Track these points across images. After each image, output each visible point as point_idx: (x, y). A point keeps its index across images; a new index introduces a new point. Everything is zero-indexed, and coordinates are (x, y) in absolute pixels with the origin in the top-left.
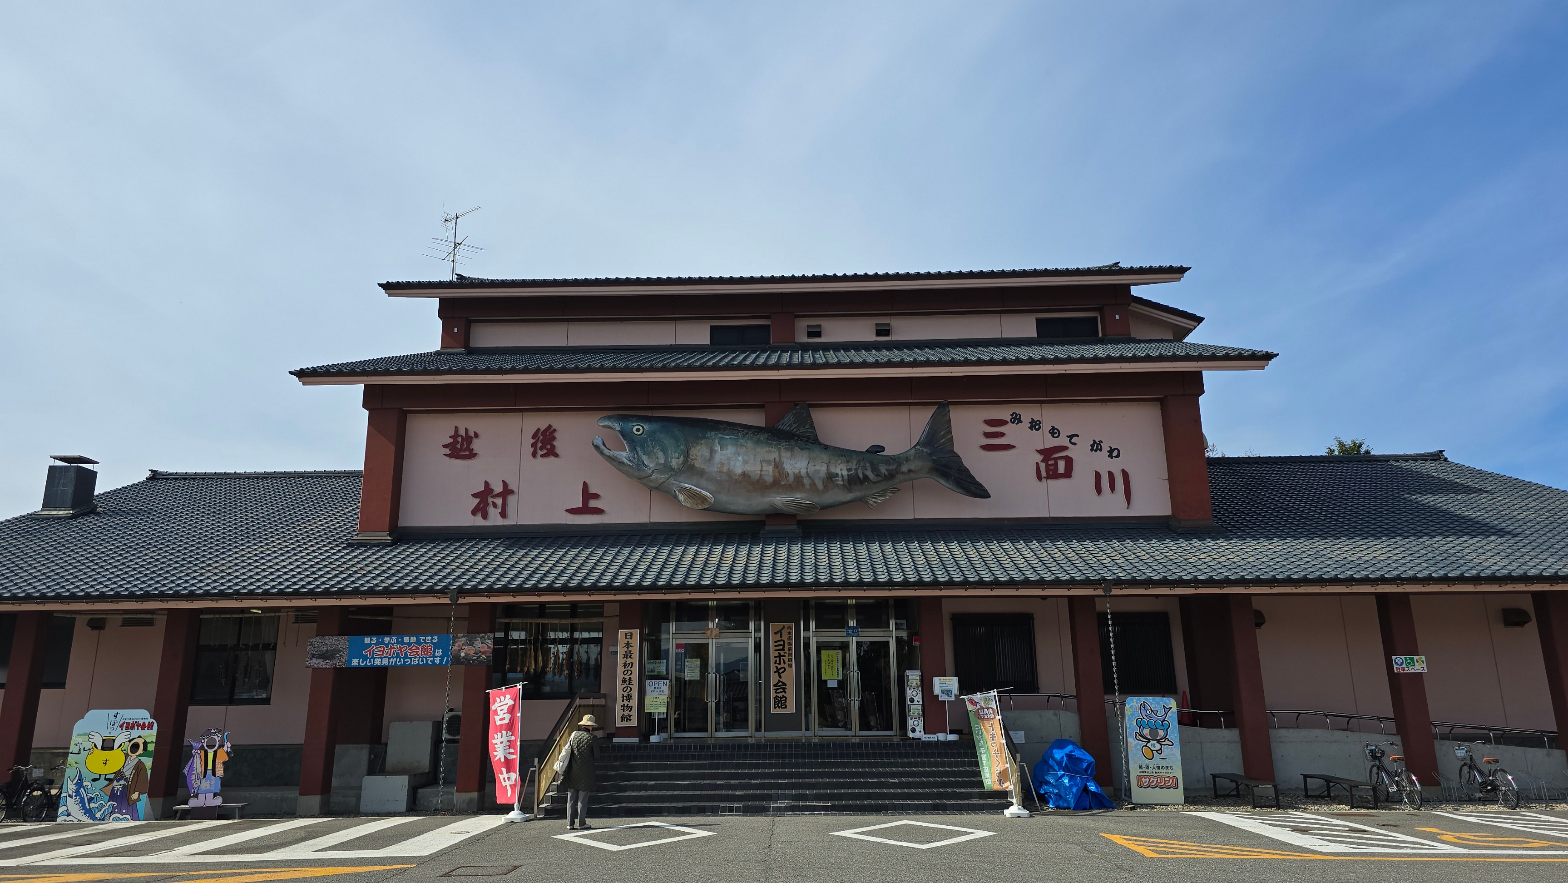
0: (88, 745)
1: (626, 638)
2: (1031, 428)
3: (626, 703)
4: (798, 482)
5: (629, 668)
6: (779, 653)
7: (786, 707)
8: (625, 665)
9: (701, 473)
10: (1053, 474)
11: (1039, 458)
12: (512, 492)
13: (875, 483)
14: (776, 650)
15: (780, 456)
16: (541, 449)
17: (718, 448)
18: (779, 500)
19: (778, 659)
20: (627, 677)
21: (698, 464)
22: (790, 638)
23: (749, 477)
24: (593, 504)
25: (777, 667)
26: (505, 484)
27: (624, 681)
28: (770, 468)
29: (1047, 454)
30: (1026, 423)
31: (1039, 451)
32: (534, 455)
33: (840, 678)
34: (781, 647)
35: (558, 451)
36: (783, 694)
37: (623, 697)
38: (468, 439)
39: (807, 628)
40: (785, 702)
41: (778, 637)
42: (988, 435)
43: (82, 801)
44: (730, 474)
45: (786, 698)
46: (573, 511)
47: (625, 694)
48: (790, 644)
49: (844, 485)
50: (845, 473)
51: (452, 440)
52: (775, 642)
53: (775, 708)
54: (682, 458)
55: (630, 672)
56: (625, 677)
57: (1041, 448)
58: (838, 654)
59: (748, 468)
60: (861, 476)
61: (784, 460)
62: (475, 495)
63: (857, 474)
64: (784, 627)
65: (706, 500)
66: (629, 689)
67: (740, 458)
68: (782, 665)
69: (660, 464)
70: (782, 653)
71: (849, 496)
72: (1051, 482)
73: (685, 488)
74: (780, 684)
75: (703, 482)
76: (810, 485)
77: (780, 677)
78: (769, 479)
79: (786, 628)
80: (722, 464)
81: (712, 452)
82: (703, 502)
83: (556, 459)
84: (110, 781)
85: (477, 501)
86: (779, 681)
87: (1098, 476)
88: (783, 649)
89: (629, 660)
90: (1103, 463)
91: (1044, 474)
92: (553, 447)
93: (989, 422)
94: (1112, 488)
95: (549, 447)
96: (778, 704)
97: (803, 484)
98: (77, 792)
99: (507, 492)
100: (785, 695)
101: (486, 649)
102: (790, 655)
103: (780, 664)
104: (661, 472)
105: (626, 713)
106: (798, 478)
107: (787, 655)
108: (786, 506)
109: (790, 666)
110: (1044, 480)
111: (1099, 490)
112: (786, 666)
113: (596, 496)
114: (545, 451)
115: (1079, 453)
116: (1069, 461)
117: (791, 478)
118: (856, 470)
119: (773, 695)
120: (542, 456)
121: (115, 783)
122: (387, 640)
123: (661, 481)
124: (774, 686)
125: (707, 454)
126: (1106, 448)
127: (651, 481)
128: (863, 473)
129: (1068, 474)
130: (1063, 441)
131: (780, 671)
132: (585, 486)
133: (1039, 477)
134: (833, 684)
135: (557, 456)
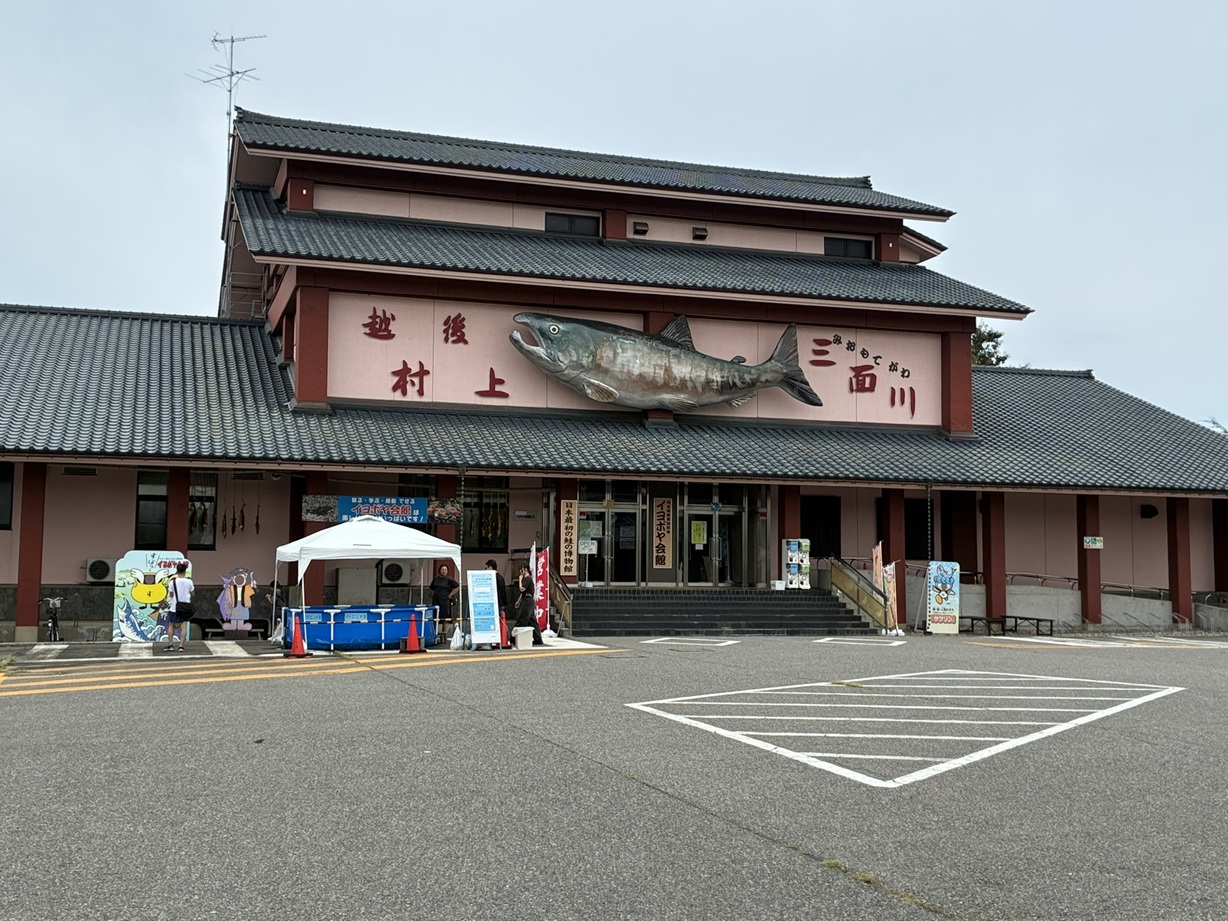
0: (132, 580)
1: (567, 507)
2: (847, 349)
3: (568, 557)
4: (682, 386)
5: (570, 530)
6: (660, 522)
7: (664, 564)
8: (567, 528)
9: (606, 371)
10: (861, 388)
11: (852, 374)
12: (428, 373)
13: (740, 388)
14: (658, 519)
15: (669, 362)
16: (453, 335)
17: (620, 351)
18: (667, 397)
19: (659, 526)
20: (569, 538)
21: (604, 364)
22: (669, 511)
23: (645, 378)
24: (498, 388)
25: (658, 532)
26: (421, 364)
27: (566, 540)
28: (662, 372)
29: (858, 371)
30: (844, 345)
31: (852, 368)
32: (446, 340)
33: (705, 542)
34: (662, 517)
35: (468, 338)
36: (663, 553)
37: (566, 553)
38: (386, 321)
39: (682, 503)
40: (664, 560)
41: (659, 509)
42: (816, 352)
43: (133, 625)
44: (629, 373)
45: (665, 557)
46: (481, 394)
47: (568, 550)
48: (669, 515)
49: (718, 390)
50: (719, 379)
51: (370, 321)
52: (657, 513)
53: (657, 564)
54: (591, 358)
55: (570, 534)
56: (567, 537)
57: (854, 366)
58: (704, 525)
59: (644, 370)
60: (731, 382)
61: (673, 365)
62: (395, 373)
63: (728, 379)
64: (664, 501)
65: (611, 395)
66: (570, 546)
67: (638, 361)
68: (663, 531)
69: (573, 361)
70: (662, 521)
71: (721, 398)
72: (859, 394)
73: (593, 384)
74: (661, 545)
75: (607, 379)
76: (692, 387)
77: (661, 540)
78: (661, 381)
79: (666, 502)
80: (623, 365)
81: (615, 354)
82: (608, 397)
83: (466, 346)
84: (157, 609)
85: (396, 379)
86: (660, 543)
87: (893, 390)
88: (663, 519)
89: (570, 524)
90: (897, 381)
91: (855, 388)
92: (463, 334)
93: (817, 342)
94: (903, 402)
95: (459, 333)
96: (659, 562)
97: (687, 387)
98: (128, 618)
99: (423, 373)
100: (664, 555)
101: (456, 511)
102: (669, 523)
103: (661, 530)
104: (573, 368)
105: (568, 565)
106: (683, 381)
107: (666, 523)
108: (672, 404)
109: (668, 532)
110: (854, 393)
111: (893, 403)
112: (665, 532)
113: (501, 382)
114: (455, 338)
115: (881, 371)
116: (873, 378)
117: (678, 382)
118: (728, 377)
119: (655, 554)
120: (453, 342)
121: (161, 611)
122: (371, 500)
123: (573, 376)
124: (656, 547)
125: (611, 355)
126: (900, 369)
127: (564, 375)
128: (732, 380)
129: (872, 389)
130: (870, 361)
131: (661, 536)
132: (492, 373)
133: (852, 390)
134: (699, 547)
135: (466, 342)
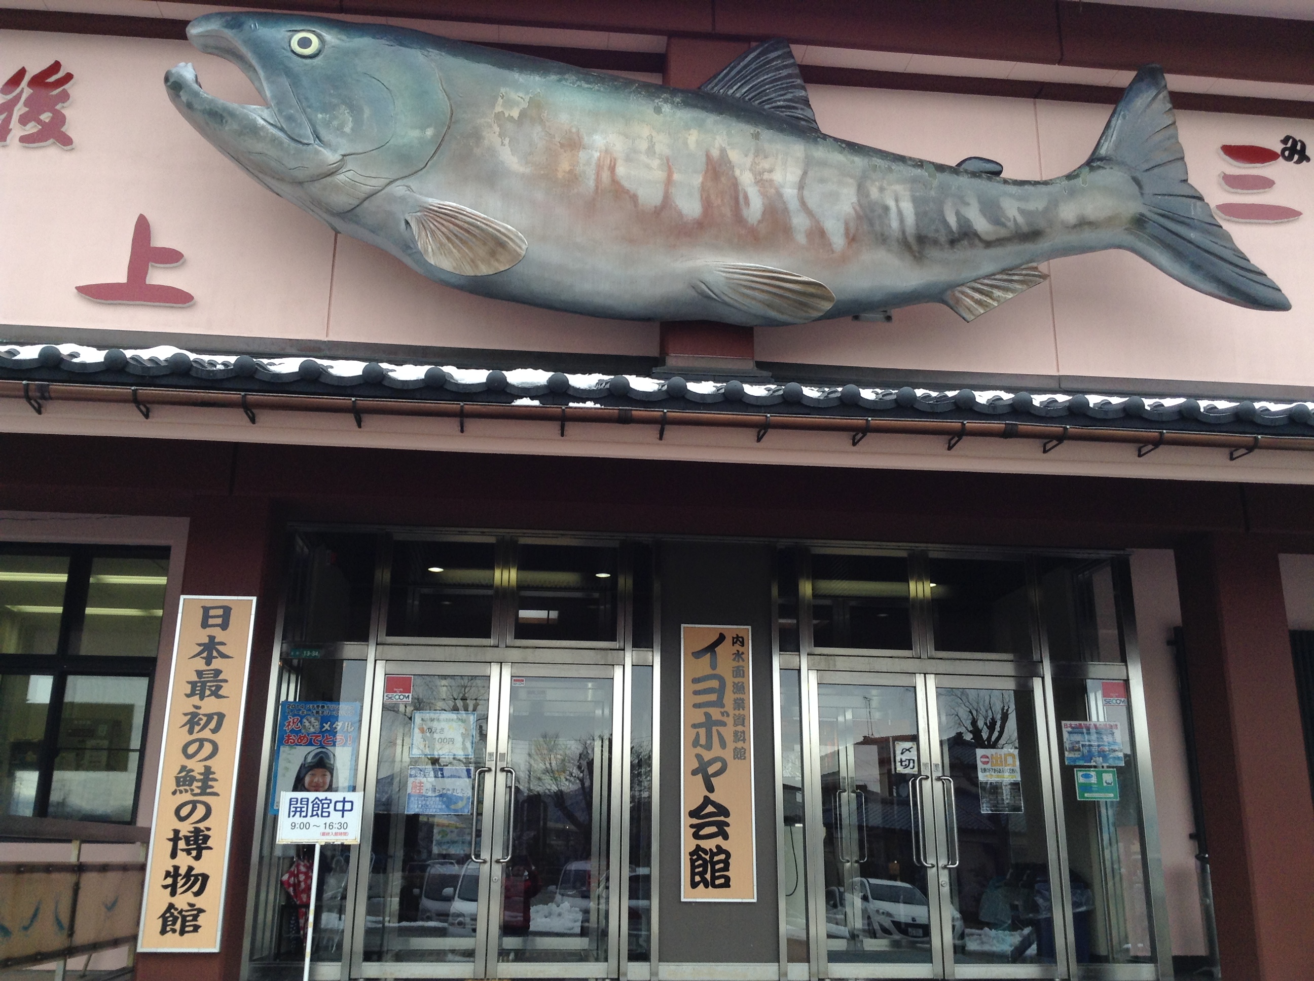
1: (205, 625)
3: (184, 861)
4: (773, 224)
5: (206, 733)
6: (707, 715)
7: (727, 885)
8: (193, 721)
9: (491, 177)
13: (988, 244)
14: (696, 706)
16: (24, 120)
18: (718, 267)
19: (702, 731)
20: (197, 767)
22: (739, 672)
23: (632, 198)
24: (159, 277)
25: (698, 756)
27: (184, 779)
28: (695, 179)
34: (713, 697)
35: (70, 130)
36: (719, 840)
37: (175, 839)
39: (791, 643)
40: (726, 868)
41: (703, 667)
42: (1233, 182)
45: (728, 855)
46: (96, 294)
47: (185, 828)
48: (740, 688)
49: (906, 244)
50: (908, 207)
52: (696, 681)
53: (694, 885)
55: (208, 748)
56: (190, 764)
60: (952, 221)
61: (736, 159)
63: (941, 213)
64: (722, 638)
65: (501, 244)
66: (201, 811)
68: (717, 751)
69: (368, 142)
70: (715, 713)
73: (437, 213)
74: (710, 809)
75: (495, 204)
76: (810, 234)
77: (710, 788)
78: (690, 210)
79: (728, 641)
82: (493, 254)
86: (707, 801)
88: (719, 703)
89: (210, 705)
92: (60, 120)
93: (1236, 152)
95: (46, 117)
96: (702, 874)
97: (789, 229)
100: (725, 845)
102: (740, 720)
103: (708, 747)
104: (369, 166)
105: (182, 901)
106: (776, 212)
107: (730, 721)
108: (736, 286)
109: (740, 754)
112: (728, 754)
113: (171, 257)
114: (32, 128)
117: (754, 210)
118: (938, 202)
119: (687, 843)
120: (26, 140)
123: (367, 189)
124: (693, 814)
127: (337, 188)
128: (958, 214)
131: (711, 770)
132: (143, 228)
135: (66, 141)
